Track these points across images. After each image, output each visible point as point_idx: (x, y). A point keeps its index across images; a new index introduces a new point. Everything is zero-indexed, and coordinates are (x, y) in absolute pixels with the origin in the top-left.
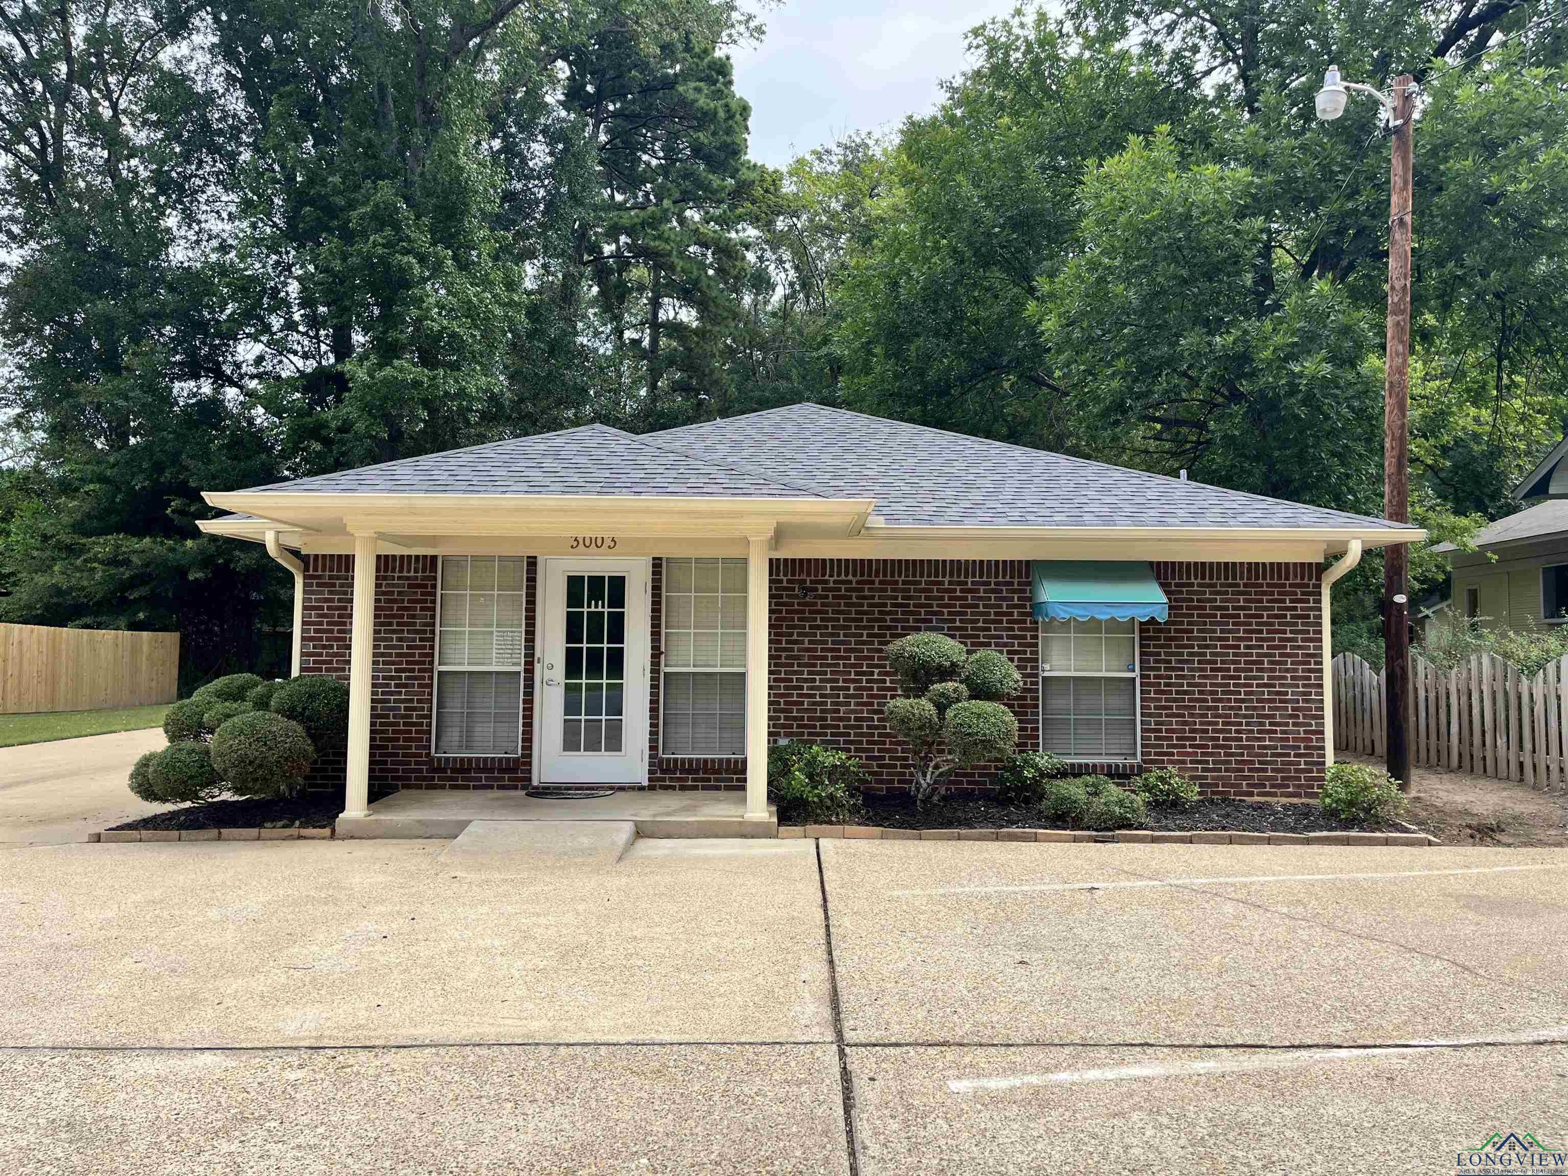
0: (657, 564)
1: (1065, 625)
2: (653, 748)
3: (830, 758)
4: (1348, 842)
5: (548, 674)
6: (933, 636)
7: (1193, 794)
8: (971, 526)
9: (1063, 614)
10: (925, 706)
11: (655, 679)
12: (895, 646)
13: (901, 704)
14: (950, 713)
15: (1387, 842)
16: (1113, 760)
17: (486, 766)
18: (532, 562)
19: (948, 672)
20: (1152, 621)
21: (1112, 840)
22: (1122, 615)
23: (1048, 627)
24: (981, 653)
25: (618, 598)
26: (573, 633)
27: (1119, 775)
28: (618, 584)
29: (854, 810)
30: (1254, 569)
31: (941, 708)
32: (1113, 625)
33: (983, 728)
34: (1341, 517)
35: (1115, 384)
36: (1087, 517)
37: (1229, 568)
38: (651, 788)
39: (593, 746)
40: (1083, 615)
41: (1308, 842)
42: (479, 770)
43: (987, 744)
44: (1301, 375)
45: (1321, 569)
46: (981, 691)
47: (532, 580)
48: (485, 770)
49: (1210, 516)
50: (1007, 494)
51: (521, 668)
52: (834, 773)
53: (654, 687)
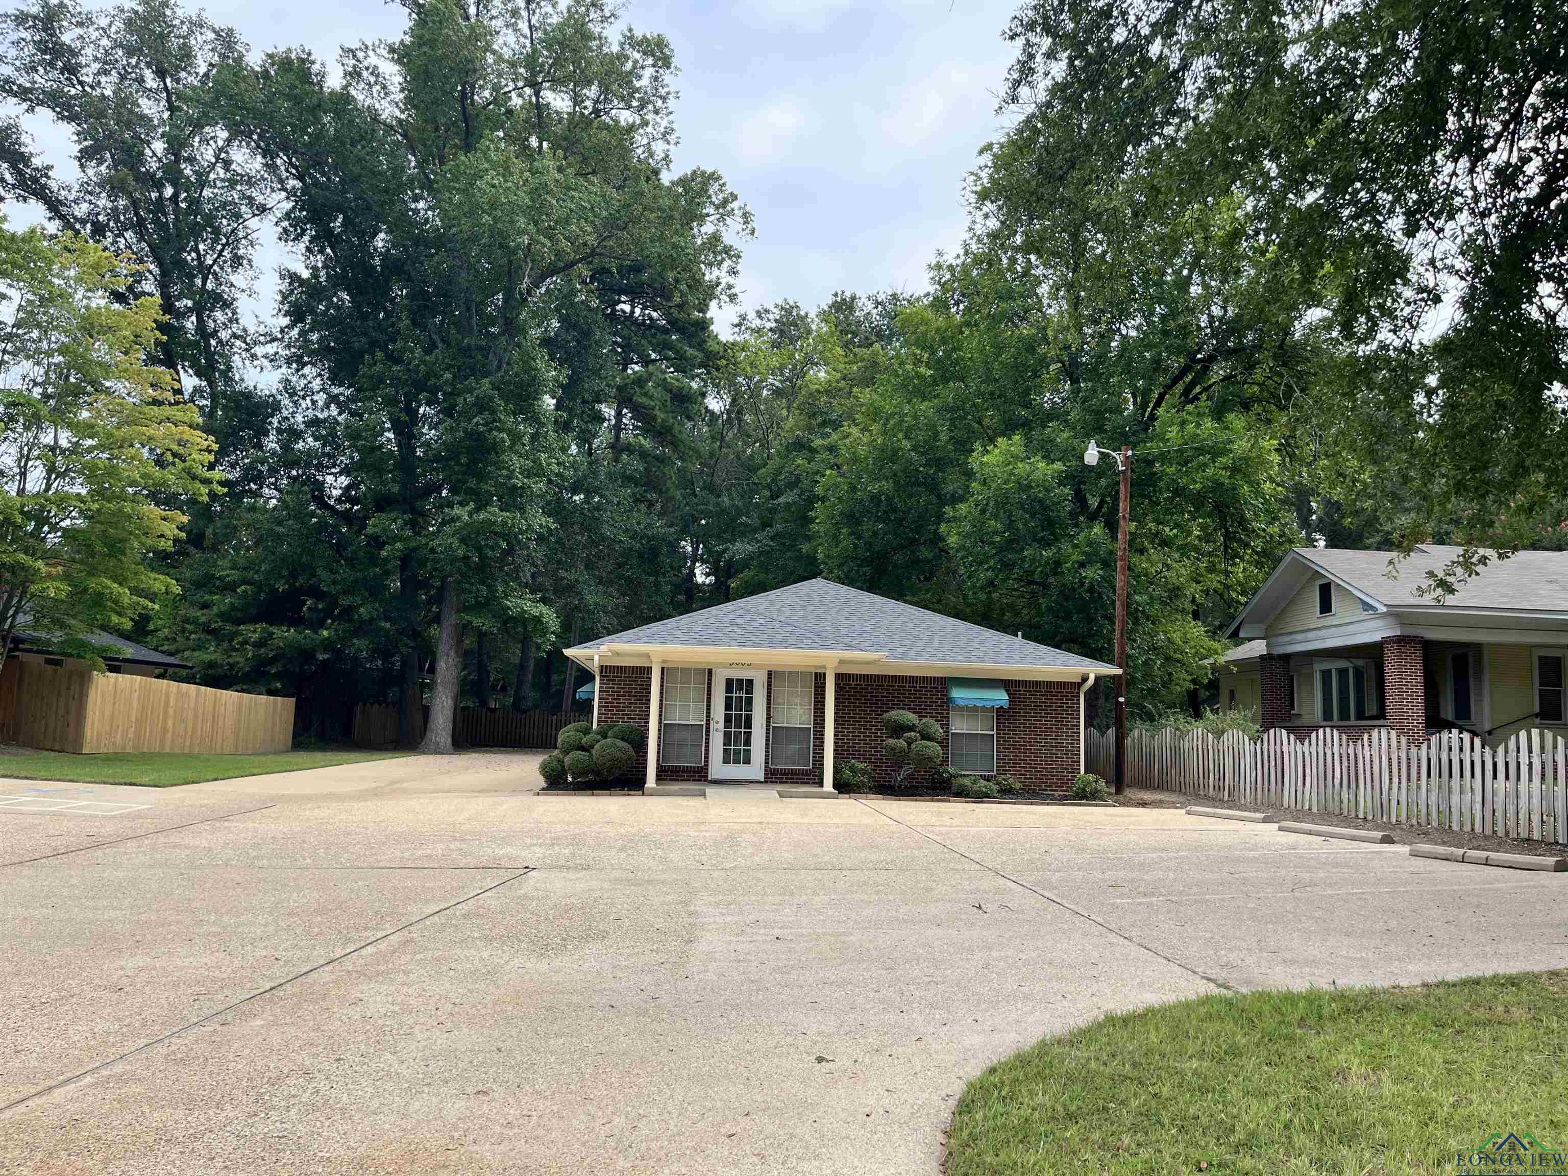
0: (770, 674)
1: (962, 709)
2: (767, 763)
3: (862, 766)
4: (1080, 805)
5: (716, 726)
6: (901, 712)
7: (1018, 786)
8: (921, 661)
9: (961, 703)
10: (902, 743)
11: (768, 729)
12: (886, 716)
13: (891, 741)
14: (913, 746)
15: (1096, 805)
16: (983, 773)
17: (687, 770)
18: (710, 672)
19: (911, 728)
20: (1002, 707)
21: (982, 802)
22: (989, 704)
23: (954, 709)
24: (924, 720)
25: (750, 690)
26: (728, 706)
27: (988, 779)
28: (750, 682)
29: (870, 789)
30: (1050, 684)
31: (909, 744)
32: (984, 709)
33: (930, 752)
34: (1088, 661)
35: (989, 574)
36: (973, 658)
37: (1037, 683)
38: (766, 782)
39: (737, 762)
40: (971, 704)
41: (1064, 805)
42: (683, 771)
43: (930, 759)
44: (1085, 577)
45: (1079, 685)
46: (926, 737)
47: (710, 680)
48: (687, 772)
49: (1028, 659)
50: (936, 643)
51: (704, 723)
52: (864, 772)
53: (768, 733)
